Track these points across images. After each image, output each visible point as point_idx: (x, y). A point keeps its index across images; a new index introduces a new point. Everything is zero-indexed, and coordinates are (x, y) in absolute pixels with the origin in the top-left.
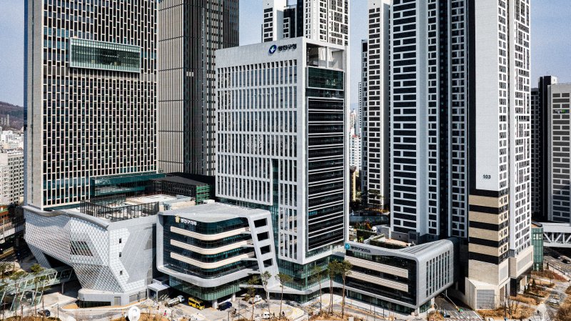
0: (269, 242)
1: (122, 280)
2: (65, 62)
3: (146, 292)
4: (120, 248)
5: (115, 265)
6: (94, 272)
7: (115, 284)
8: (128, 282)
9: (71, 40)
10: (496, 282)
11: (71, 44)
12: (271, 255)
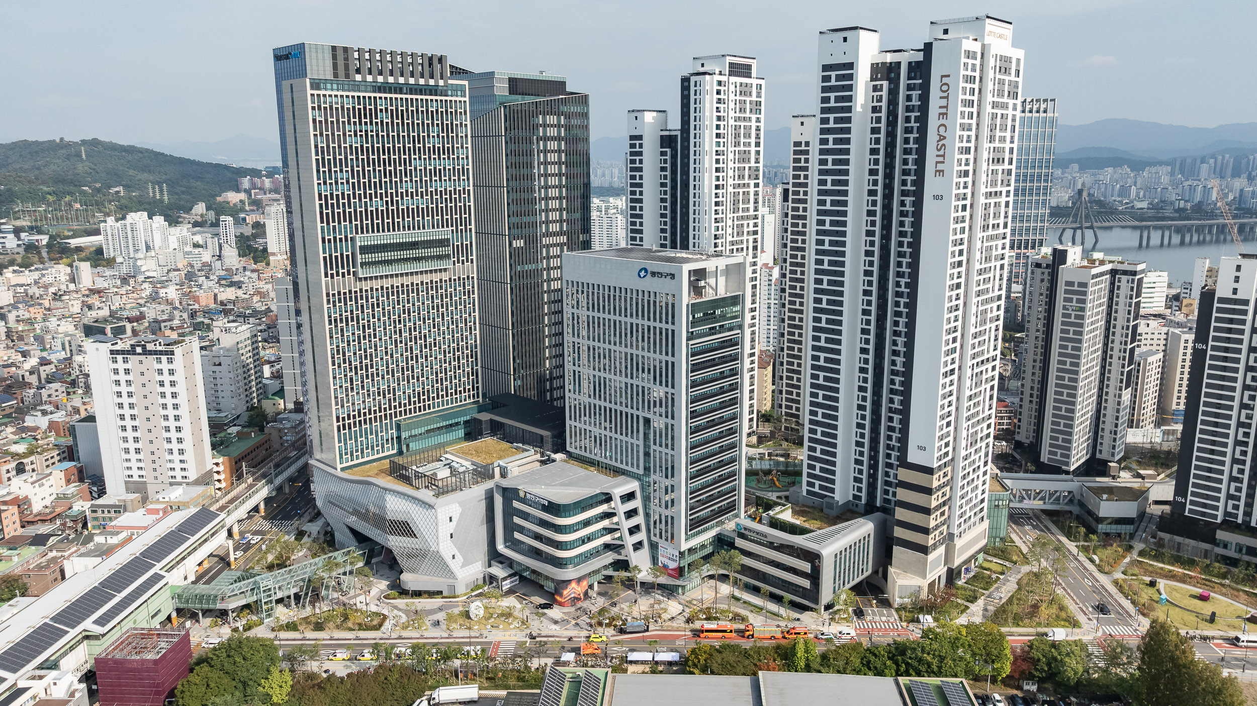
0: (639, 520)
1: (454, 565)
2: (352, 270)
3: (484, 578)
4: (451, 527)
5: (446, 548)
6: (420, 555)
7: (446, 570)
8: (462, 567)
9: (358, 239)
10: (924, 577)
11: (358, 244)
12: (642, 536)
